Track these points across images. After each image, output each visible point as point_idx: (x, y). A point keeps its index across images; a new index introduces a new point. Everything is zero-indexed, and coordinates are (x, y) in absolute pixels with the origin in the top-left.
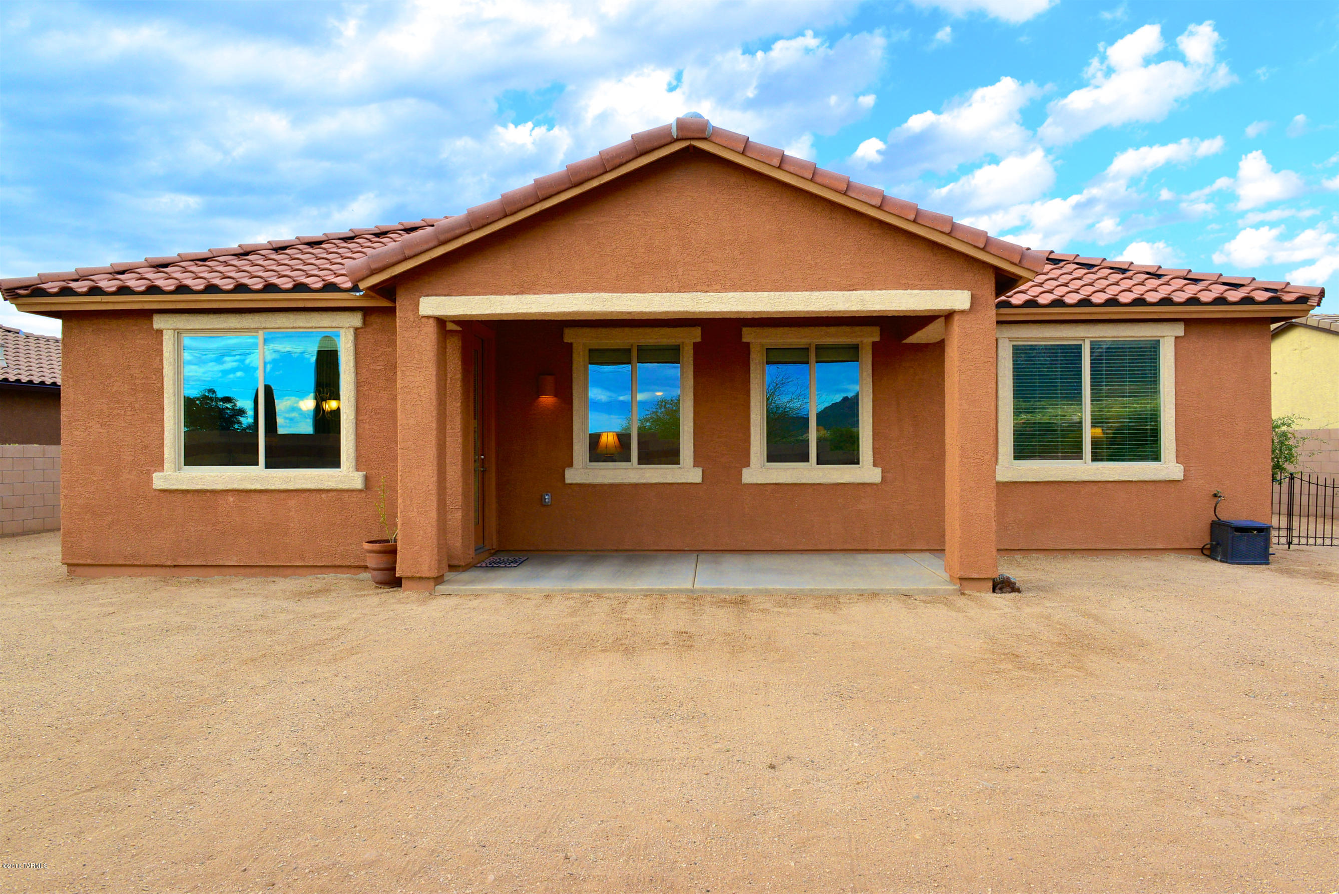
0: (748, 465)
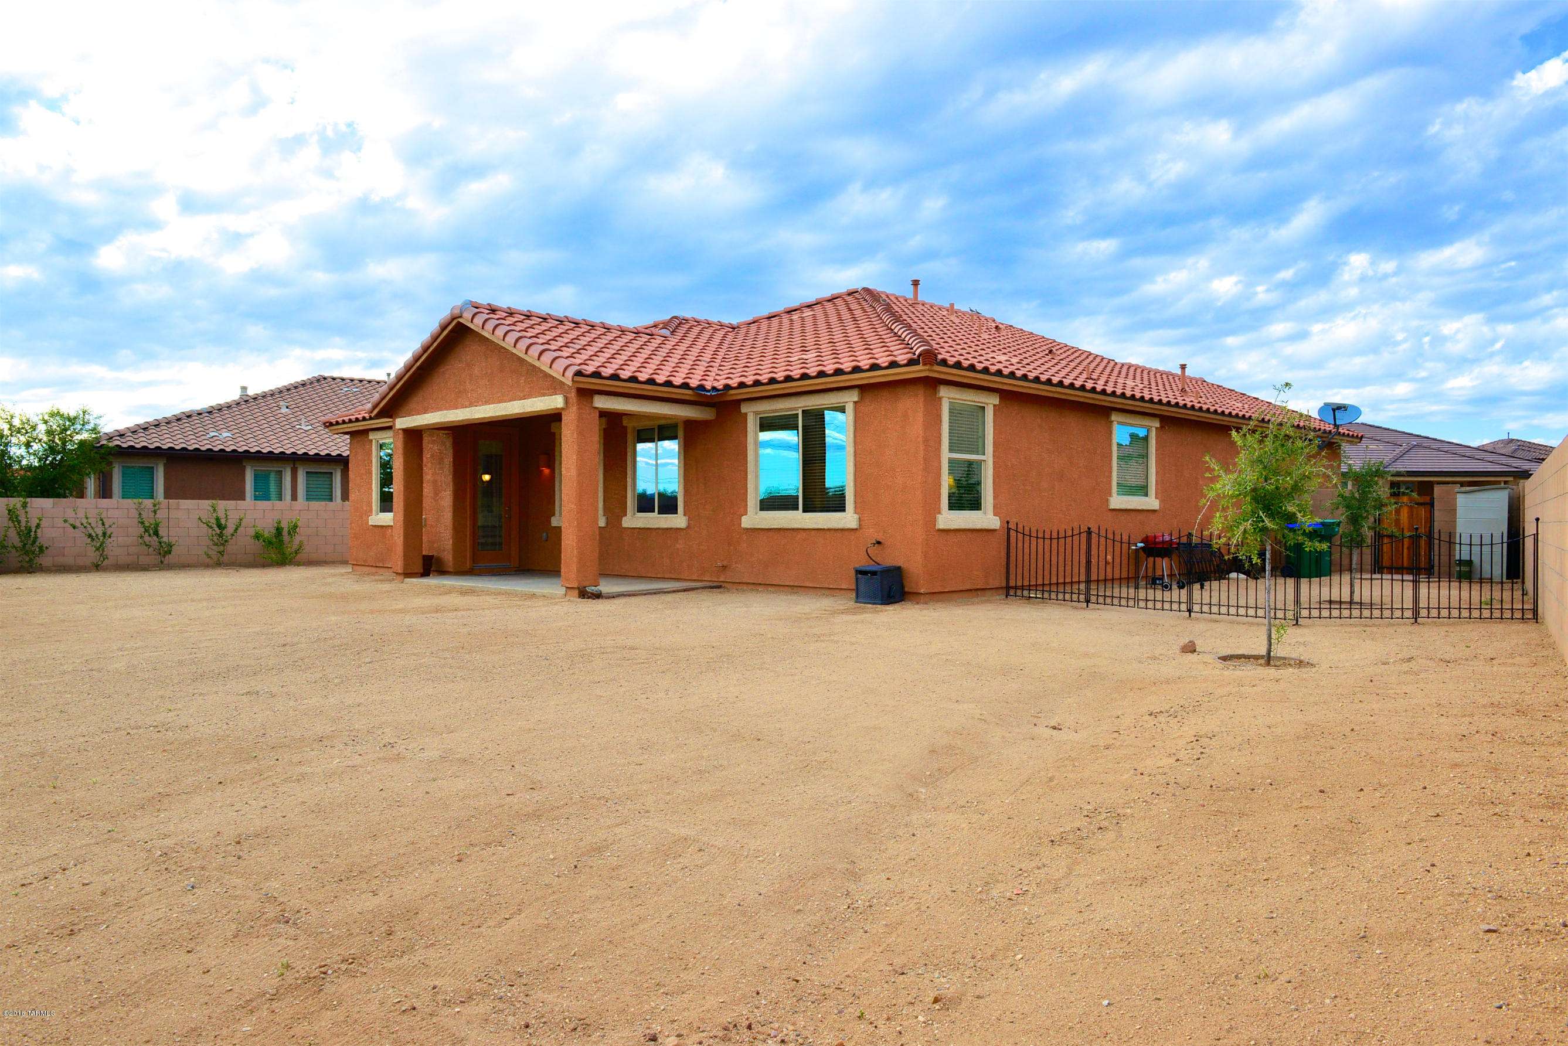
0: (626, 515)
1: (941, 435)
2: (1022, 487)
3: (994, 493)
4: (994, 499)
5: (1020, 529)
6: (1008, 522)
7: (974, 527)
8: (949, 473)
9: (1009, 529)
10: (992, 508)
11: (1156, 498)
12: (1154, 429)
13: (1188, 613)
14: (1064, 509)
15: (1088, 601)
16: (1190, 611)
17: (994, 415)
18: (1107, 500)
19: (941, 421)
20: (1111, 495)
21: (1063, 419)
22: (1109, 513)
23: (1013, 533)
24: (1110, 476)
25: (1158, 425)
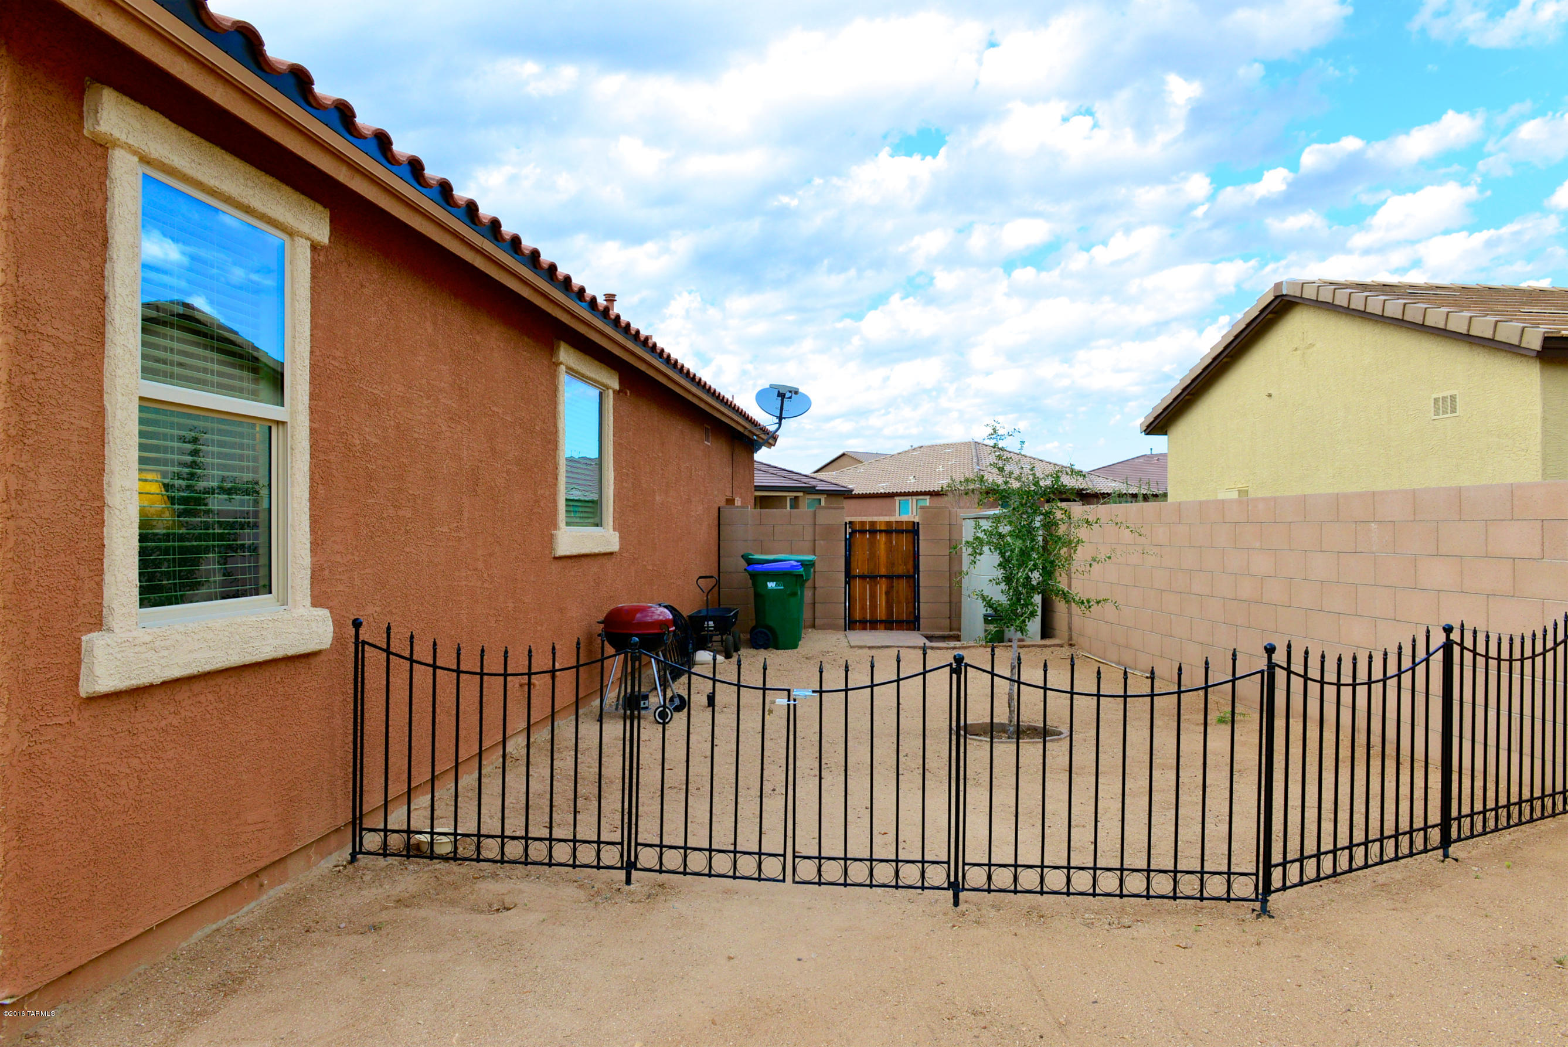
1: (104, 299)
2: (391, 511)
3: (313, 531)
4: (313, 551)
5: (399, 645)
6: (357, 624)
7: (249, 659)
8: (142, 460)
9: (360, 645)
10: (307, 583)
11: (614, 530)
12: (611, 392)
13: (950, 893)
14: (480, 565)
15: (630, 866)
16: (955, 887)
17: (313, 277)
18: (551, 537)
19: (105, 243)
20: (555, 525)
21: (478, 338)
22: (555, 567)
23: (374, 658)
24: (555, 485)
25: (617, 387)
